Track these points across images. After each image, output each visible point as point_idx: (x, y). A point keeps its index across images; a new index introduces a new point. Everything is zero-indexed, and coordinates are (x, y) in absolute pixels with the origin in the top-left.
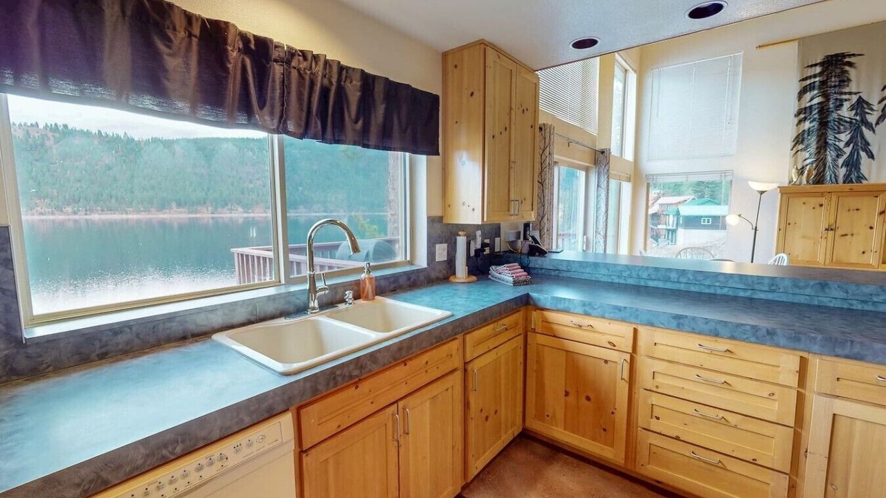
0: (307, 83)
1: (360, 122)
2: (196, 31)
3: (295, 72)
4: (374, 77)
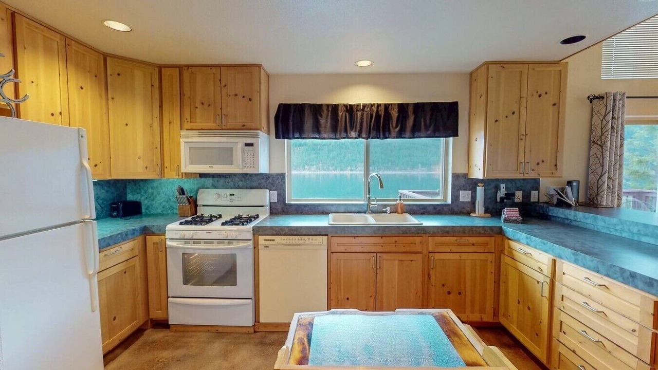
0: (370, 116)
1: (398, 128)
2: (330, 109)
3: (365, 113)
4: (408, 104)
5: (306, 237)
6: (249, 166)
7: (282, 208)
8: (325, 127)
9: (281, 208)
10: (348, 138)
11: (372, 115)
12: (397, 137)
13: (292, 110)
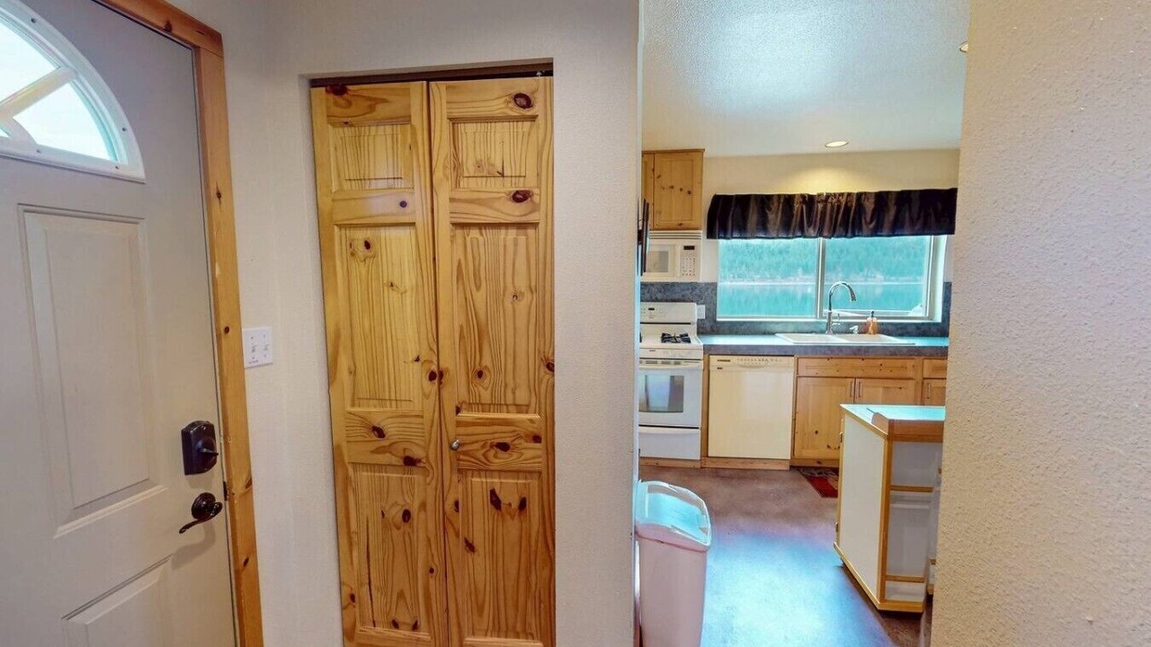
0: (836, 209)
1: (873, 224)
2: (782, 201)
3: (829, 205)
4: (888, 193)
5: (769, 358)
6: (688, 272)
7: (711, 327)
8: (775, 224)
9: (709, 327)
10: (805, 237)
11: (839, 207)
12: (872, 236)
13: (734, 202)
